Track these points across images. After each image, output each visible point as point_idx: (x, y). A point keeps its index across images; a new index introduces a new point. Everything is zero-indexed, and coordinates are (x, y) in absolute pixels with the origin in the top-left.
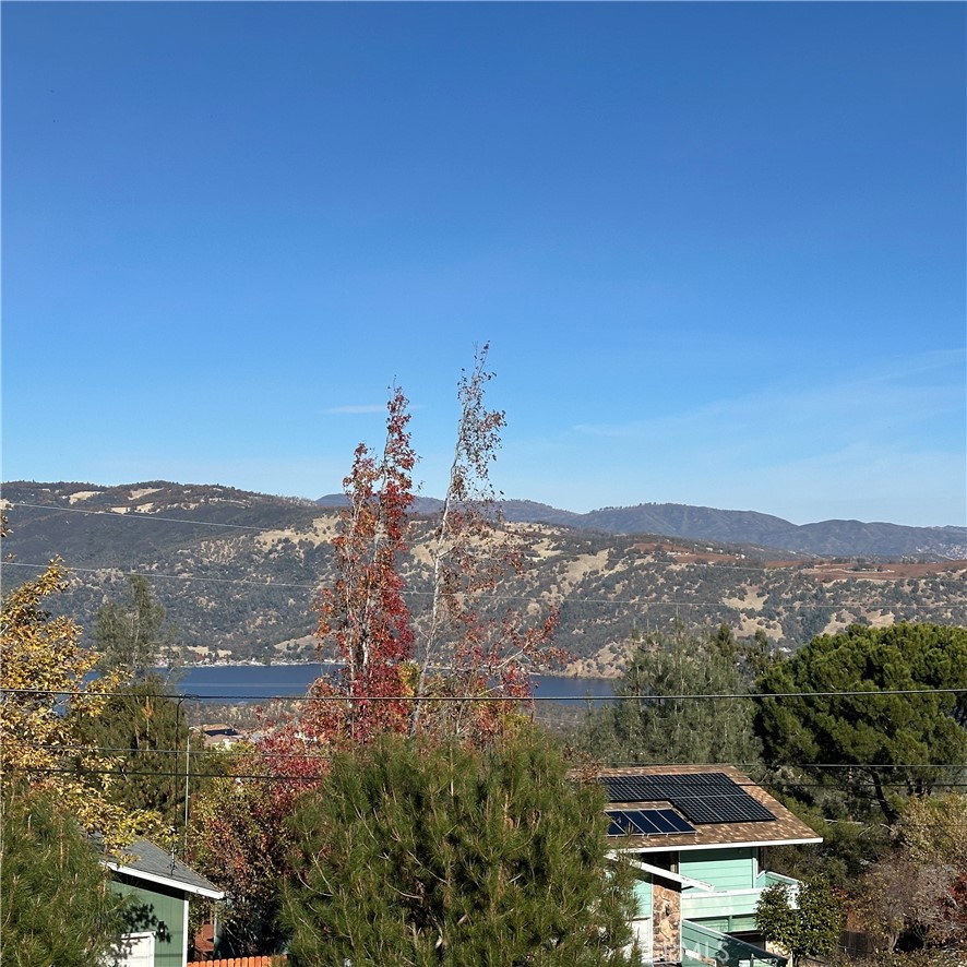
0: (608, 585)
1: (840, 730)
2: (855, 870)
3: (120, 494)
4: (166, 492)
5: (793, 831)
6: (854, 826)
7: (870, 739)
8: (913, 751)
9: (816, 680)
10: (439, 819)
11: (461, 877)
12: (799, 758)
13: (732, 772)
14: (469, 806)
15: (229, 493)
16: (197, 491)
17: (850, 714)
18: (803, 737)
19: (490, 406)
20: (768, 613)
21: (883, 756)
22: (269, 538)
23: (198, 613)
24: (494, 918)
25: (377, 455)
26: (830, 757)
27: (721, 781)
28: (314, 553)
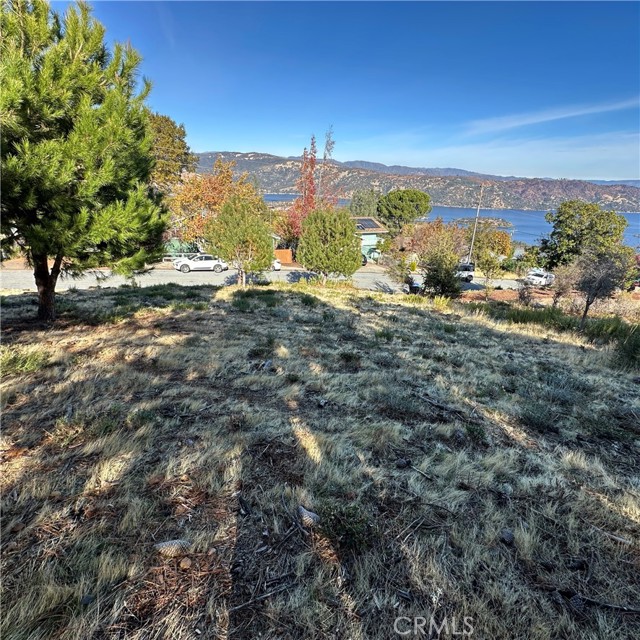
0: (348, 179)
1: (393, 211)
2: (392, 238)
3: (246, 155)
4: (256, 155)
5: (384, 230)
6: (393, 229)
7: (399, 212)
8: (406, 215)
9: (389, 200)
10: (327, 225)
11: (331, 235)
12: (385, 216)
13: (372, 218)
14: (333, 222)
15: (269, 155)
16: (262, 155)
17: (396, 208)
18: (386, 212)
19: (332, 139)
20: (380, 186)
21: (401, 216)
22: (278, 166)
23: (264, 182)
24: (337, 242)
25: (309, 150)
26: (391, 216)
27: (371, 220)
28: (287, 170)
